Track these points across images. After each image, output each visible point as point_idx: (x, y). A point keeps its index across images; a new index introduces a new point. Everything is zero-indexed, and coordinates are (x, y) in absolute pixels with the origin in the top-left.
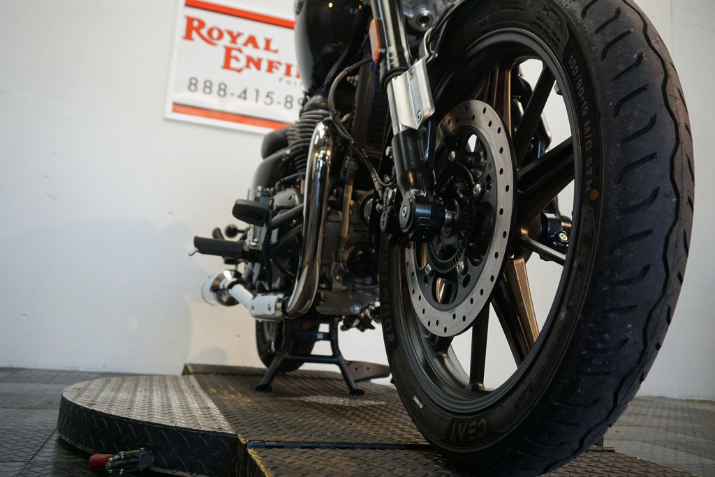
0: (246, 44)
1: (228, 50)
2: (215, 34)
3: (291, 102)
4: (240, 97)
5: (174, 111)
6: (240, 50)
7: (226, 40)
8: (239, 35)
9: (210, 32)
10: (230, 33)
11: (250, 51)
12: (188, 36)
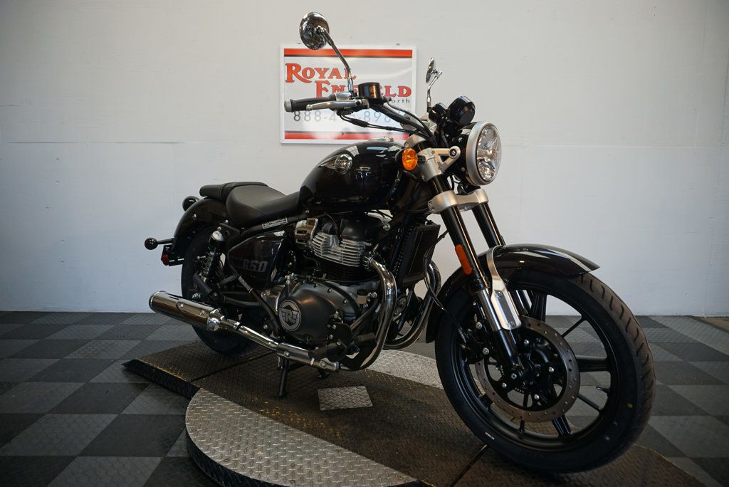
0: (331, 77)
1: (319, 84)
2: (308, 74)
3: (368, 116)
4: (331, 119)
5: (286, 138)
6: (328, 83)
7: (317, 77)
8: (326, 70)
9: (304, 72)
10: (319, 70)
11: (334, 81)
12: (290, 80)
